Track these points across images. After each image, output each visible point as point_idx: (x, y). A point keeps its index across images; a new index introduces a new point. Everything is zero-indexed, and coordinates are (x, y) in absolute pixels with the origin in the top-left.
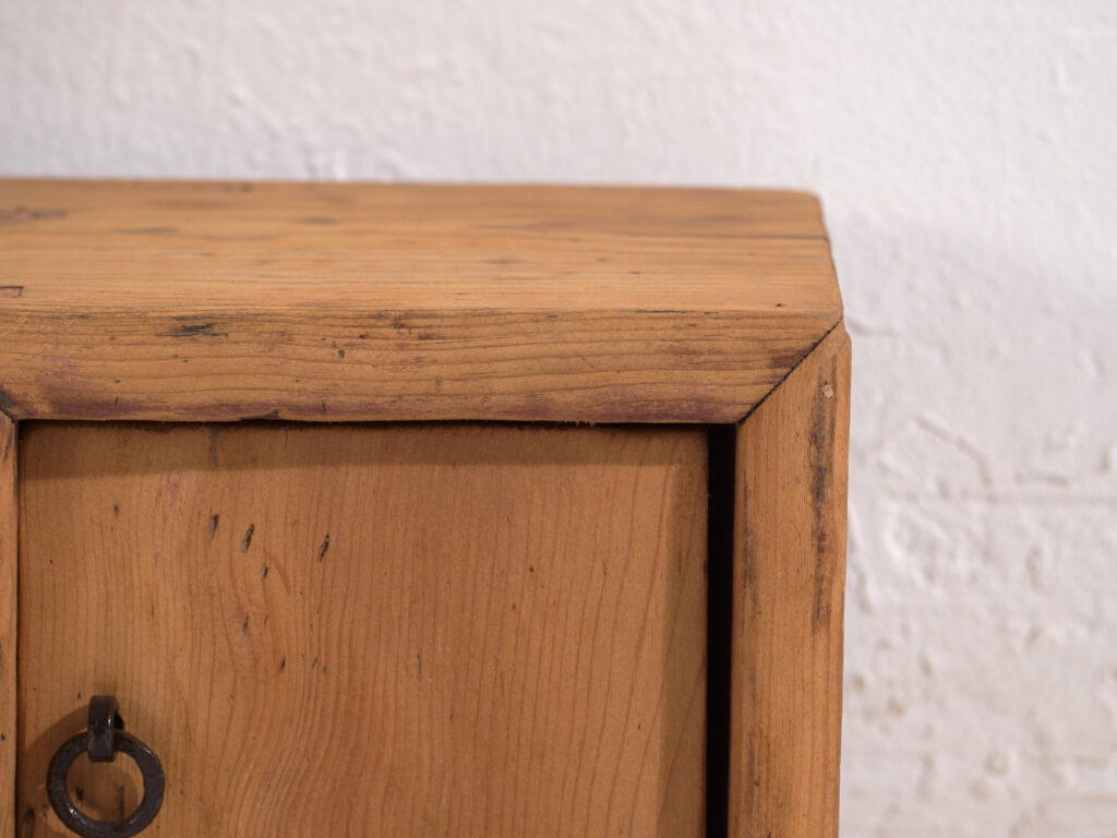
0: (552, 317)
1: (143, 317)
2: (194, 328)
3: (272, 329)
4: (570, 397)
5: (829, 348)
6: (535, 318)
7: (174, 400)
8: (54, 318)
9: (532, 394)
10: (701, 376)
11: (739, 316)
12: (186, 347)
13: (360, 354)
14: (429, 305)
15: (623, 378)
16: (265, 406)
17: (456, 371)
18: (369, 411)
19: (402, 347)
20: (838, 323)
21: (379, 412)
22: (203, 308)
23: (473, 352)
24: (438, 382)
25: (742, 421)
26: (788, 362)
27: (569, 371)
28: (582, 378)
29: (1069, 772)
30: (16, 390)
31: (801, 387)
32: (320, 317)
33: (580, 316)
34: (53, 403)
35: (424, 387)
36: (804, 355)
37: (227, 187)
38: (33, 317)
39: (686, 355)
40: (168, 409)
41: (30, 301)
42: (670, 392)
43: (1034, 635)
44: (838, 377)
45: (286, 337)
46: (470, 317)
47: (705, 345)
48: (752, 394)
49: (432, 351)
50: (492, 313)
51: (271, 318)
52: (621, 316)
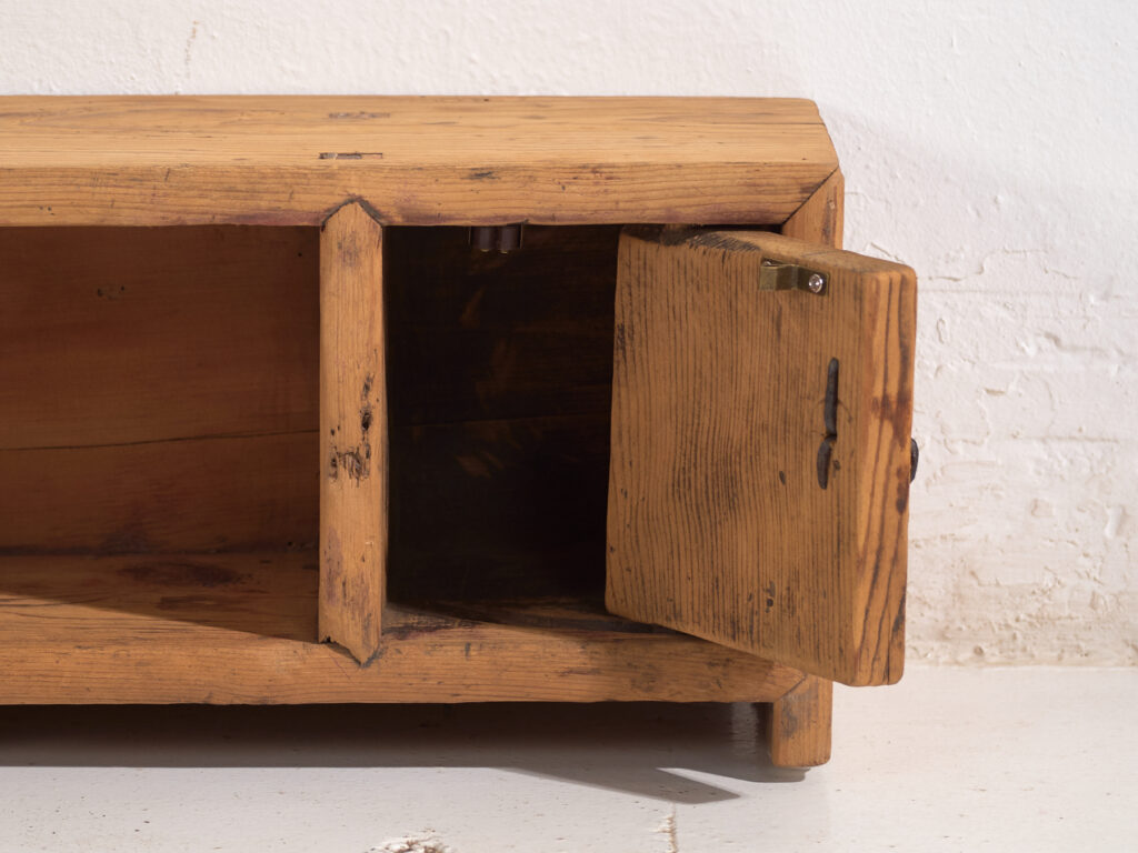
0: (679, 166)
1: (453, 169)
2: (481, 174)
3: (526, 175)
4: (690, 211)
5: (833, 182)
6: (670, 167)
7: (470, 215)
8: (404, 169)
9: (669, 209)
10: (763, 198)
11: (783, 165)
12: (477, 185)
13: (574, 188)
14: (611, 161)
15: (719, 200)
16: (522, 216)
17: (626, 197)
18: (579, 219)
19: (597, 184)
20: (837, 169)
21: (583, 219)
22: (486, 164)
23: (636, 187)
24: (617, 202)
25: (785, 222)
26: (810, 190)
27: (688, 196)
28: (696, 200)
29: (960, 448)
30: (383, 209)
31: (816, 204)
32: (551, 167)
33: (695, 166)
34: (403, 217)
35: (609, 205)
36: (819, 186)
37: (476, 99)
38: (392, 169)
39: (753, 187)
40: (468, 219)
41: (388, 161)
42: (745, 207)
43: (939, 369)
44: (837, 198)
45: (532, 179)
46: (634, 167)
47: (764, 181)
48: (790, 208)
49: (613, 186)
50: (646, 165)
51: (525, 168)
52: (716, 166)
